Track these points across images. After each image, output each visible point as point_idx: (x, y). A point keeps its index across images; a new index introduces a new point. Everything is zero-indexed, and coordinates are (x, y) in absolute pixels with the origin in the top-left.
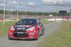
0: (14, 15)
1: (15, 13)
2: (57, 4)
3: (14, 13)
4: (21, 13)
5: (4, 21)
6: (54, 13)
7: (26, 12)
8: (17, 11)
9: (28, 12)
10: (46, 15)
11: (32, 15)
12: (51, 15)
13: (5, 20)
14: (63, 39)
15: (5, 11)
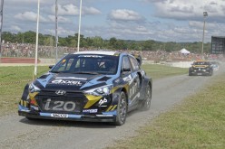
0: (67, 48)
1: (70, 43)
2: (206, 14)
5: (36, 65)
6: (196, 43)
7: (106, 41)
8: (77, 35)
9: (113, 40)
10: (168, 51)
11: (125, 49)
12: (184, 51)
13: (39, 61)
14: (217, 121)
15: (40, 34)
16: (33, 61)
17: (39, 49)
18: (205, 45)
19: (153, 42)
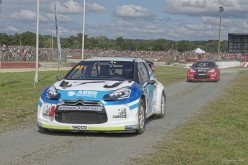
0: (69, 49)
1: (72, 44)
2: (221, 9)
3: (70, 43)
4: (94, 44)
5: (37, 70)
6: (210, 41)
7: (113, 41)
8: (80, 35)
9: (120, 40)
10: (181, 51)
11: (133, 49)
12: (199, 51)
15: (40, 35)
16: (33, 66)
17: (39, 52)
18: (222, 43)
19: (164, 41)
